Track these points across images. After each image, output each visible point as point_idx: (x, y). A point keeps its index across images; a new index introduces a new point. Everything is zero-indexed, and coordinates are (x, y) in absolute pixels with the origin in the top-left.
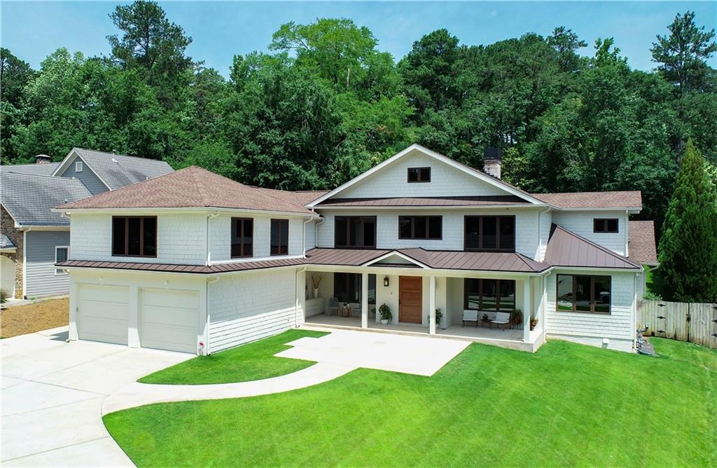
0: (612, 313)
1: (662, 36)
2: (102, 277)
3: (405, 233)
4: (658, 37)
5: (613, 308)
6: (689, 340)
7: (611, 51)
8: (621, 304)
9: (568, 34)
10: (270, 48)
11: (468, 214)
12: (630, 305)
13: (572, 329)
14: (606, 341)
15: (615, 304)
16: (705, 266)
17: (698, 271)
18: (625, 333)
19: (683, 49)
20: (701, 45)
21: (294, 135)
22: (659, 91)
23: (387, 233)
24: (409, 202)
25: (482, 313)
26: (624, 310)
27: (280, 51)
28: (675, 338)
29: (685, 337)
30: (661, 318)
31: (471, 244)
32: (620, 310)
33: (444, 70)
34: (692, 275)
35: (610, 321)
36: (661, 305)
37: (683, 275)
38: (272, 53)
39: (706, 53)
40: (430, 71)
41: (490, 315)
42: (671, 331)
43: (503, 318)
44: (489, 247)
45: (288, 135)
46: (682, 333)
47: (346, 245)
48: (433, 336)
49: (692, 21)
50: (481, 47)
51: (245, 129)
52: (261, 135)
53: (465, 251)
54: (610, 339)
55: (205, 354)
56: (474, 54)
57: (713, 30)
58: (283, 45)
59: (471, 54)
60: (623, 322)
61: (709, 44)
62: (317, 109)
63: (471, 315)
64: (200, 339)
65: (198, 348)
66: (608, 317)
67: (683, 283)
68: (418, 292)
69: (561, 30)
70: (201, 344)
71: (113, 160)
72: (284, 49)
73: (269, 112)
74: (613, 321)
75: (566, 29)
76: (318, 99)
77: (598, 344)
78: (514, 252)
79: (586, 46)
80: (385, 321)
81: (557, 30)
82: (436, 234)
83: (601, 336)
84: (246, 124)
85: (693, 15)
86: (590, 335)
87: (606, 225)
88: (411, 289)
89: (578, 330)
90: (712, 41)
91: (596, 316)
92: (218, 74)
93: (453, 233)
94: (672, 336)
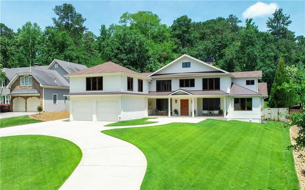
0: (253, 110)
1: (271, 18)
3: (182, 85)
4: (269, 18)
5: (253, 108)
6: (278, 121)
7: (251, 23)
8: (256, 107)
9: (234, 17)
10: (119, 22)
11: (203, 78)
12: (259, 107)
13: (239, 116)
14: (251, 120)
15: (254, 107)
17: (282, 99)
18: (257, 117)
19: (278, 23)
20: (285, 21)
21: (131, 56)
22: (269, 39)
23: (175, 86)
24: (183, 74)
25: (209, 111)
26: (257, 109)
27: (123, 24)
28: (274, 120)
29: (277, 120)
30: (269, 114)
31: (205, 88)
32: (255, 109)
33: (186, 32)
34: (280, 100)
35: (252, 113)
36: (269, 109)
37: (277, 101)
38: (120, 24)
39: (287, 24)
40: (181, 32)
41: (212, 112)
42: (273, 118)
43: (216, 112)
44: (211, 88)
45: (129, 56)
46: (276, 119)
47: (160, 90)
48: (193, 118)
49: (282, 12)
50: (200, 22)
51: (112, 54)
52: (119, 56)
53: (203, 90)
54: (252, 119)
55: (121, 121)
56: (198, 26)
57: (289, 16)
58: (124, 21)
60: (256, 113)
61: (288, 21)
62: (140, 46)
63: (206, 112)
64: (119, 116)
65: (119, 119)
66: (251, 111)
68: (187, 104)
69: (232, 15)
70: (120, 118)
71: (68, 64)
72: (125, 23)
73: (121, 47)
74: (253, 113)
75: (234, 15)
76: (140, 42)
77: (248, 121)
78: (220, 90)
79: (241, 22)
80: (176, 115)
81: (230, 16)
82: (193, 85)
83: (249, 118)
84: (113, 52)
85: (282, 10)
86: (245, 118)
87: (250, 82)
88: (185, 104)
89: (242, 116)
90: (289, 19)
91: (247, 111)
92: (93, 34)
93: (199, 84)
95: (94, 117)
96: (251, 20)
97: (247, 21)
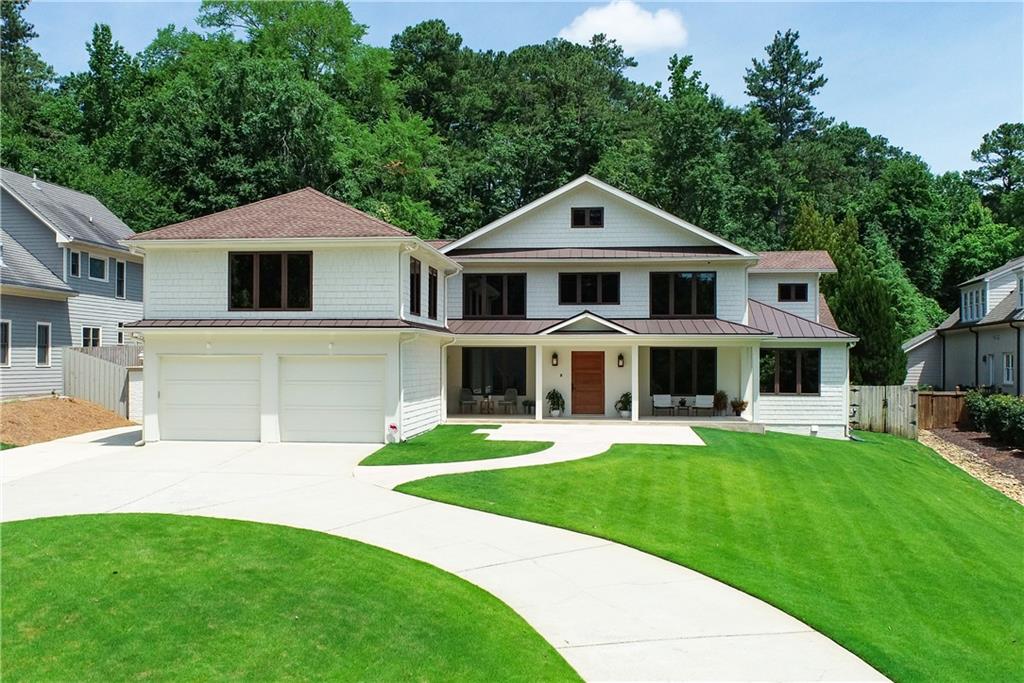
0: (822, 394)
1: (759, 61)
2: (209, 343)
3: (567, 296)
4: (755, 61)
5: (823, 388)
6: (886, 431)
7: (688, 74)
8: (831, 383)
9: (611, 46)
10: (200, 21)
11: (654, 270)
12: (843, 383)
13: (775, 417)
14: (815, 428)
15: (825, 383)
16: (885, 347)
17: (878, 353)
18: (836, 417)
19: (785, 80)
20: (805, 77)
21: (268, 164)
22: (759, 135)
23: (542, 297)
24: (576, 253)
25: (678, 399)
26: (835, 389)
27: (214, 30)
28: (870, 429)
29: (882, 428)
30: (854, 405)
31: (659, 309)
32: (832, 389)
33: (443, 84)
34: (871, 358)
35: (819, 403)
36: (855, 391)
37: (860, 360)
38: (205, 32)
39: (811, 88)
40: (422, 85)
41: (689, 399)
42: (865, 421)
43: (705, 401)
44: (683, 311)
45: (261, 165)
46: (878, 423)
47: (480, 314)
48: (637, 423)
49: (795, 44)
50: (490, 52)
51: (189, 152)
52: (221, 163)
53: (650, 319)
54: (820, 425)
55: (398, 441)
56: (489, 65)
57: (820, 59)
58: (220, 20)
59: (479, 63)
60: (835, 403)
61: (815, 77)
62: (308, 124)
63: (664, 400)
64: (389, 421)
65: (387, 432)
66: (817, 398)
67: (861, 369)
68: (598, 372)
69: (601, 37)
70: (393, 427)
71: (34, 184)
72: (222, 27)
73: (227, 127)
74: (823, 403)
75: (608, 38)
76: (310, 112)
77: (805, 432)
78: (715, 318)
79: (635, 65)
80: (556, 413)
81: (596, 38)
82: (612, 297)
83: (810, 423)
84: (190, 145)
85: (797, 36)
86: (796, 423)
87: (792, 292)
88: (588, 369)
89: (784, 417)
90: (818, 73)
91: (803, 398)
92: (39, 59)
93: (635, 296)
94: (867, 427)
95: (269, 424)
96: (687, 61)
97: (674, 63)
